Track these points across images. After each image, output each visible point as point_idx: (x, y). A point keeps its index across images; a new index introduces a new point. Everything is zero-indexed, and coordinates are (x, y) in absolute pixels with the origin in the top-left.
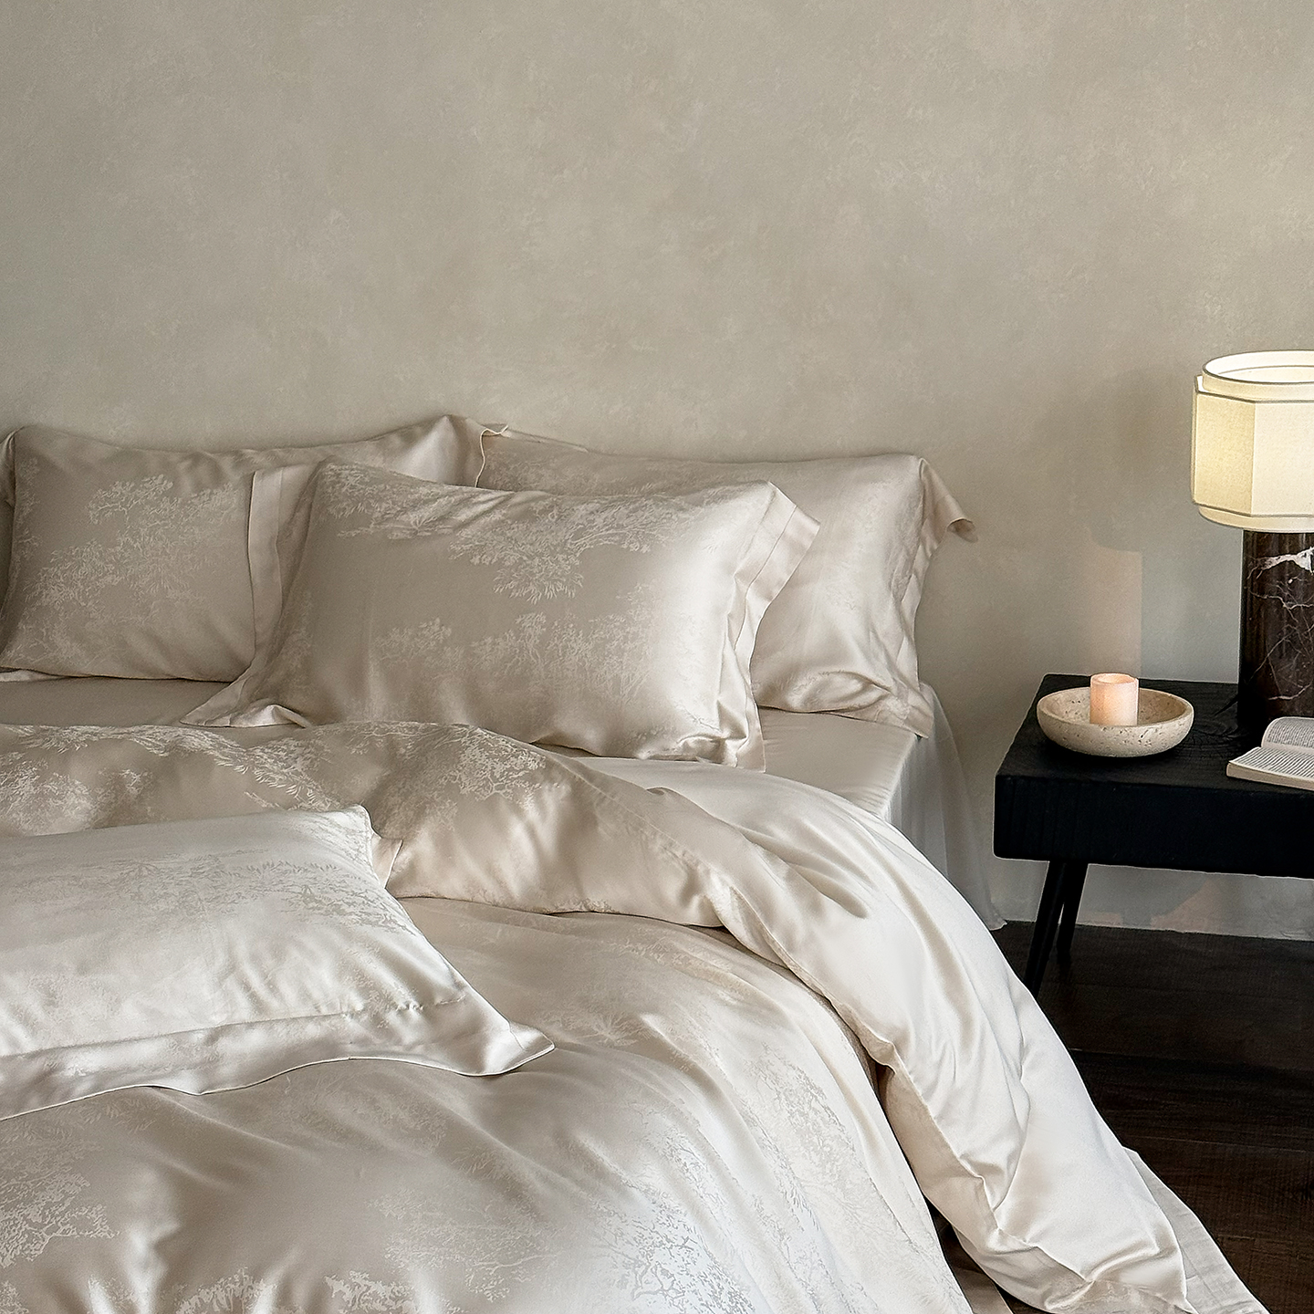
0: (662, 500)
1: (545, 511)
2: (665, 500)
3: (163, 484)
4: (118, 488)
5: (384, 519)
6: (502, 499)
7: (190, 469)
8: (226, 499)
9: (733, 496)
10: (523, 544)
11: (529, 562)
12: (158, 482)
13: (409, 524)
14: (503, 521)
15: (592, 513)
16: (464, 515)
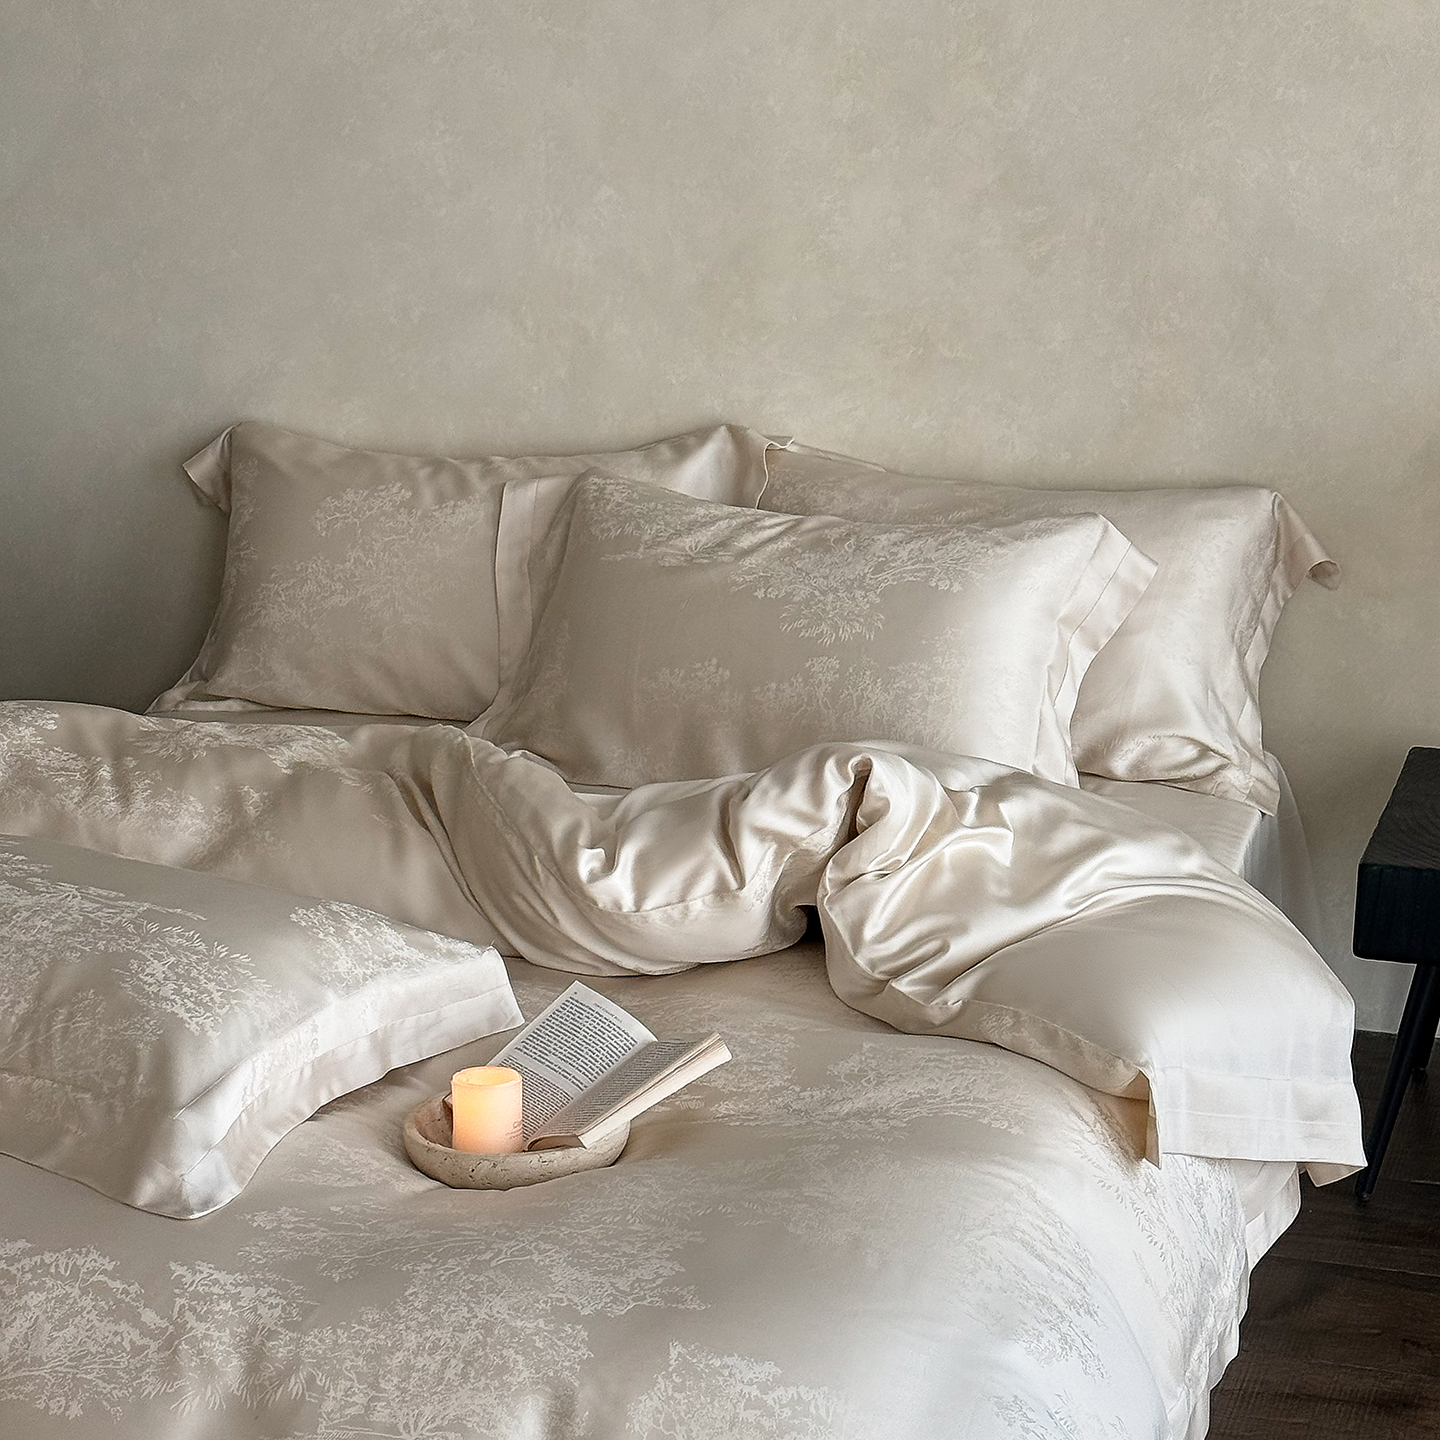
0: (976, 531)
1: (841, 540)
2: (981, 532)
3: (400, 493)
4: (350, 496)
5: (655, 543)
6: (790, 524)
7: (433, 476)
8: (472, 513)
9: (1058, 529)
10: (816, 577)
11: (822, 598)
12: (395, 490)
13: (683, 549)
14: (792, 550)
15: (895, 544)
16: (747, 541)
